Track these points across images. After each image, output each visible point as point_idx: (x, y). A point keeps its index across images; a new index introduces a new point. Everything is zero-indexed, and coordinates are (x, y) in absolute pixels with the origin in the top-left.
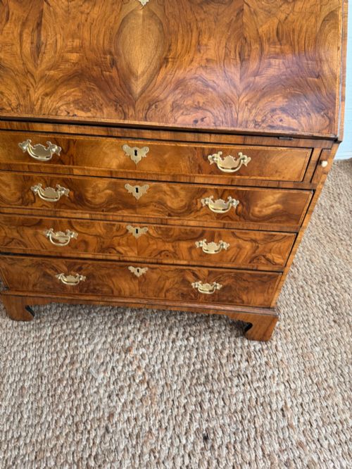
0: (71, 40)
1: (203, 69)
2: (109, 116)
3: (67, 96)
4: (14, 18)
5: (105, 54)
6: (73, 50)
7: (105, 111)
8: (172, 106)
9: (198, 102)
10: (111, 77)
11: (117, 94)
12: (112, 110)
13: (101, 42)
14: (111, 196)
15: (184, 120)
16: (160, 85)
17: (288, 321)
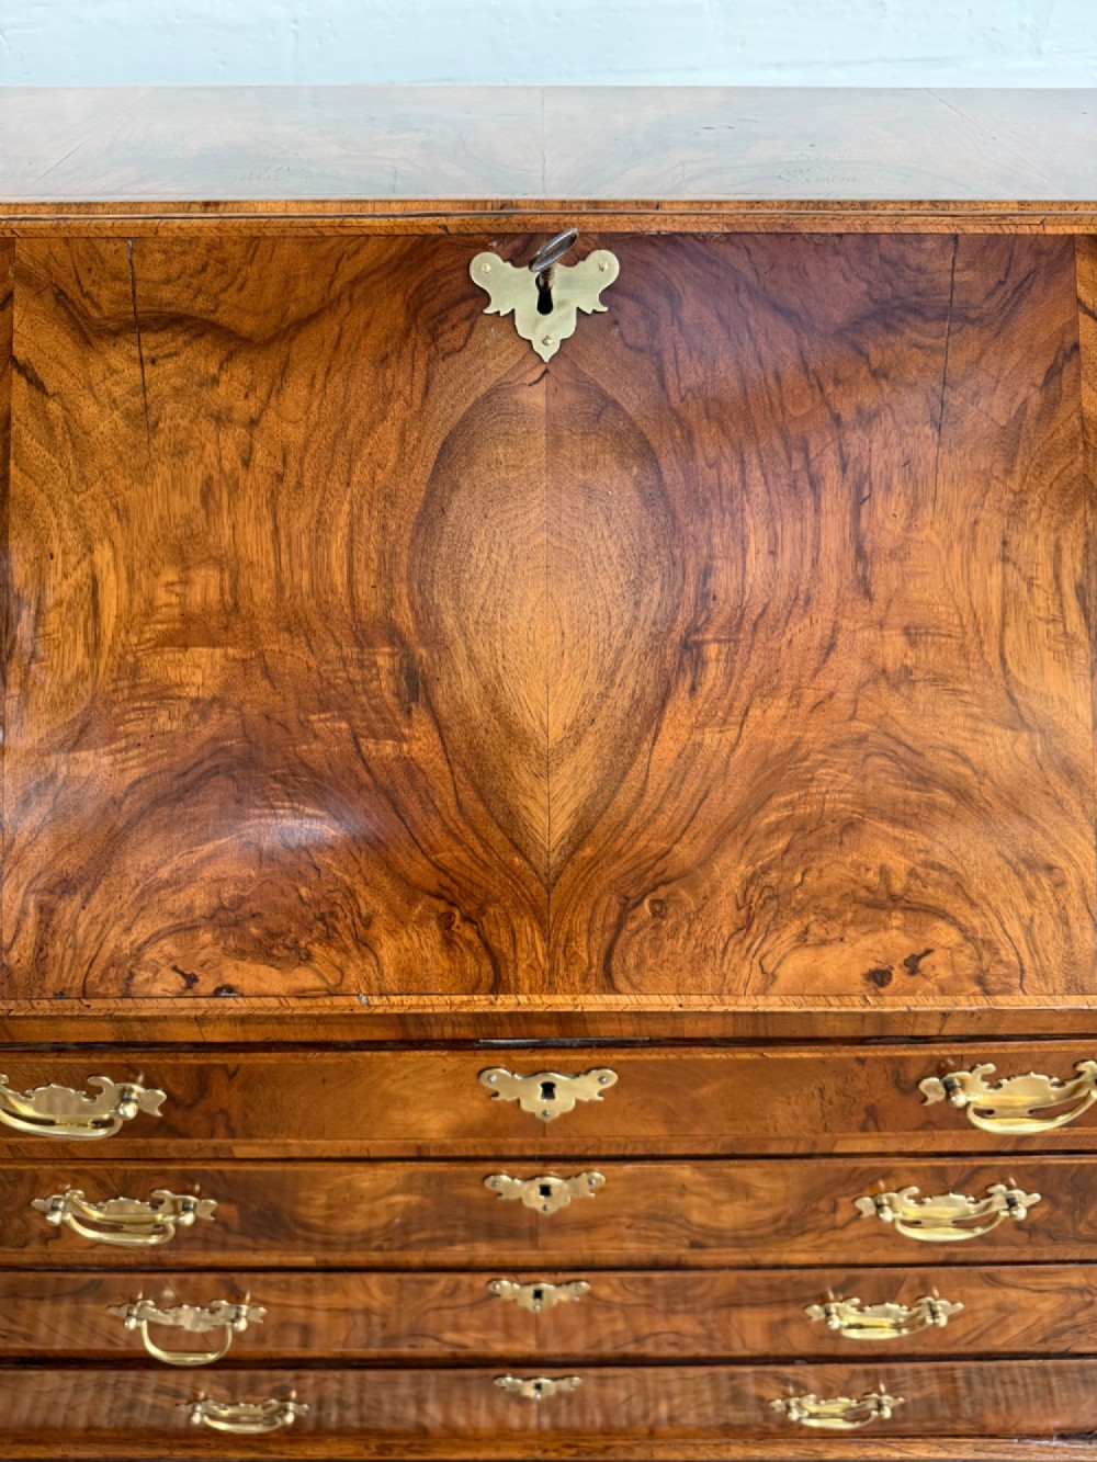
0: (170, 575)
1: (895, 687)
2: (411, 981)
3: (174, 884)
5: (362, 640)
6: (187, 632)
7: (387, 950)
8: (743, 903)
9: (884, 872)
10: (410, 768)
11: (444, 857)
12: (425, 943)
13: (340, 578)
15: (812, 976)
16: (670, 793)
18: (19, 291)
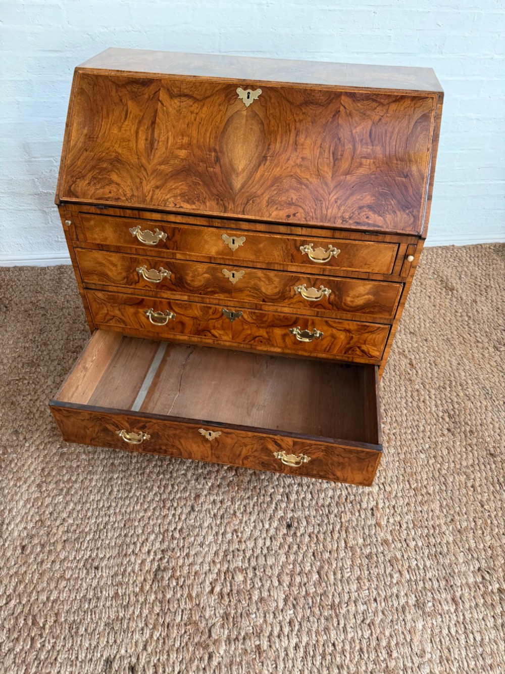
0: (180, 138)
1: (298, 167)
2: (211, 209)
3: (175, 189)
4: (131, 117)
5: (210, 151)
6: (182, 147)
7: (208, 204)
8: (268, 202)
9: (292, 199)
10: (215, 173)
11: (219, 189)
12: (214, 203)
13: (208, 140)
14: (208, 280)
15: (277, 215)
16: (258, 182)
17: (395, 425)
18: (161, 88)
